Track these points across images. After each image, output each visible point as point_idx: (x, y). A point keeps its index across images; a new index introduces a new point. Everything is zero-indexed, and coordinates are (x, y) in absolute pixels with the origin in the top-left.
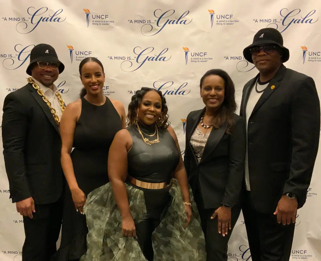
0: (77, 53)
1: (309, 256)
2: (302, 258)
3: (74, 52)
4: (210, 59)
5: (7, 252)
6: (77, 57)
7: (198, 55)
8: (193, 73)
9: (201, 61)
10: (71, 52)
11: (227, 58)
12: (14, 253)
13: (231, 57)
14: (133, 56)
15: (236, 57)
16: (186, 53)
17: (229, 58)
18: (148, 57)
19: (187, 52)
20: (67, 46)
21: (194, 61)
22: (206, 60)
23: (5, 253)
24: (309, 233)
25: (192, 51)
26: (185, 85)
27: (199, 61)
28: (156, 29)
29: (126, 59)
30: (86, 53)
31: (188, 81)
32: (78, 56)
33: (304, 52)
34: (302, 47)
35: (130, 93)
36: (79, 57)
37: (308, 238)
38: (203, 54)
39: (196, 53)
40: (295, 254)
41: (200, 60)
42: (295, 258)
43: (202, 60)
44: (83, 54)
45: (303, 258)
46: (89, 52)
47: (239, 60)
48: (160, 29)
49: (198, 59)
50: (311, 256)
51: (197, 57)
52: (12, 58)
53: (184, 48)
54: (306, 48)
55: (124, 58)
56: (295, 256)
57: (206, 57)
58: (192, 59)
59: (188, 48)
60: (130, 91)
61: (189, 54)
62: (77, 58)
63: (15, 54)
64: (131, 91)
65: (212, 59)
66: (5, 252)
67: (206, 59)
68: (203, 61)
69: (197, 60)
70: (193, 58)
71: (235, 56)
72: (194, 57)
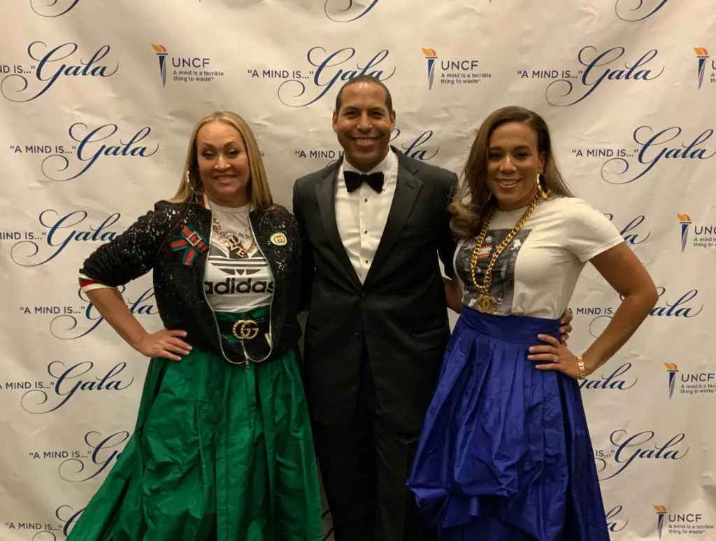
0: (177, 64)
1: (707, 527)
2: (690, 532)
3: (168, 60)
4: (484, 75)
5: (16, 526)
6: (175, 73)
7: (458, 68)
8: (446, 109)
9: (465, 82)
10: (162, 59)
11: (525, 74)
12: (34, 528)
13: (534, 72)
14: (308, 70)
15: (545, 72)
16: (431, 62)
17: (530, 74)
18: (341, 71)
19: (433, 61)
20: (153, 45)
21: (448, 81)
22: (476, 79)
23: (12, 528)
24: (705, 474)
25: (443, 57)
26: (426, 136)
27: (459, 82)
28: (362, 6)
29: (291, 77)
30: (197, 63)
31: (434, 128)
32: (178, 70)
33: (702, 62)
34: (697, 50)
35: (301, 155)
36: (181, 72)
37: (706, 487)
38: (470, 65)
39: (453, 63)
40: (676, 523)
41: (462, 79)
42: (675, 531)
43: (466, 79)
44: (189, 65)
45: (694, 532)
46: (204, 60)
47: (552, 80)
48: (368, 6)
49: (458, 76)
50: (712, 527)
51: (455, 71)
52: (22, 74)
53: (424, 50)
54: (706, 52)
55: (285, 74)
56: (675, 526)
57: (476, 70)
58: (443, 75)
59: (436, 51)
60: (300, 152)
61: (437, 64)
62: (175, 75)
63: (29, 65)
64: (303, 152)
65: (490, 76)
66: (12, 526)
67: (475, 76)
68: (469, 82)
69: (455, 79)
70: (446, 75)
71: (542, 69)
72: (450, 71)
